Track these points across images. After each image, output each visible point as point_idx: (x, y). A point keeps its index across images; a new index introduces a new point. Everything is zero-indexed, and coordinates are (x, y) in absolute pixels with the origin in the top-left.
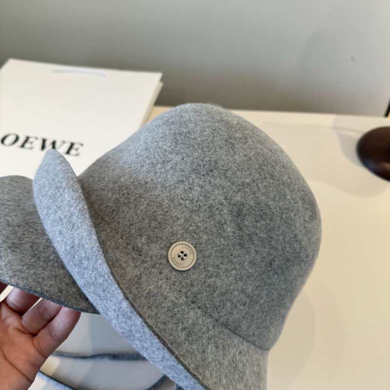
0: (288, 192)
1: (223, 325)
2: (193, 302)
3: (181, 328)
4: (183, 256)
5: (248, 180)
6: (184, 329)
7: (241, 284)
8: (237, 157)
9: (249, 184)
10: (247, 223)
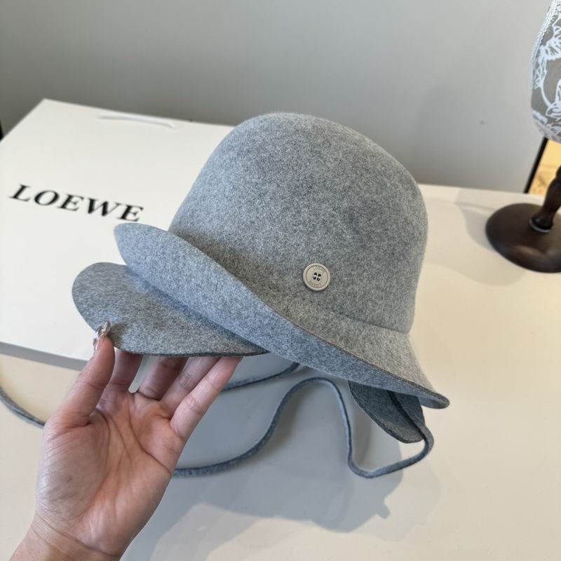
0: (386, 180)
1: (370, 323)
2: (341, 314)
3: (338, 339)
4: (317, 277)
5: (347, 184)
6: (341, 339)
7: (374, 282)
8: (329, 165)
9: (350, 187)
10: (361, 225)
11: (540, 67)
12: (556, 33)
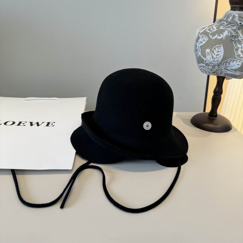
11: (198, 50)
12: (201, 37)
